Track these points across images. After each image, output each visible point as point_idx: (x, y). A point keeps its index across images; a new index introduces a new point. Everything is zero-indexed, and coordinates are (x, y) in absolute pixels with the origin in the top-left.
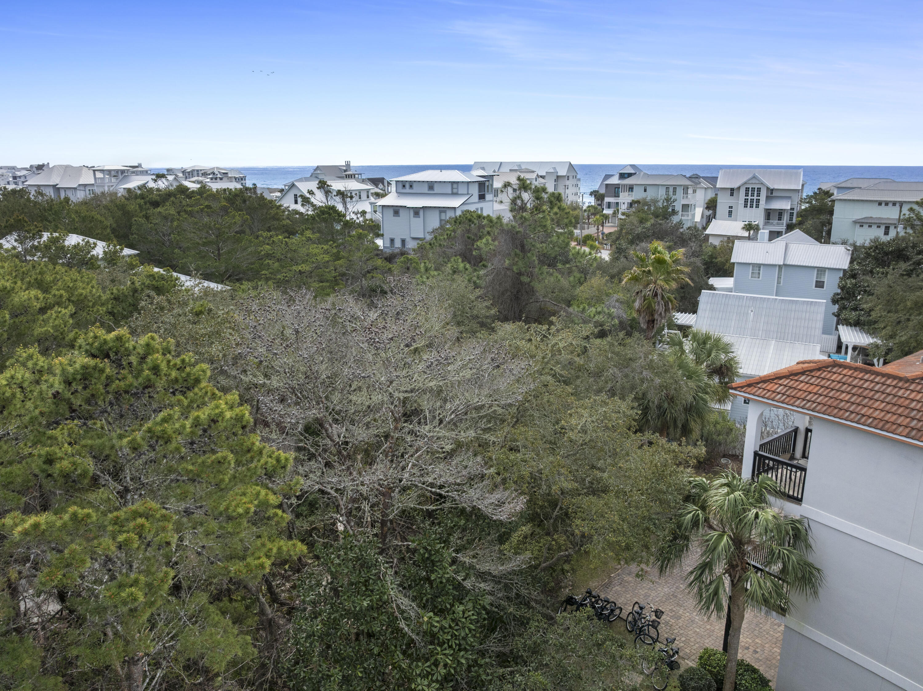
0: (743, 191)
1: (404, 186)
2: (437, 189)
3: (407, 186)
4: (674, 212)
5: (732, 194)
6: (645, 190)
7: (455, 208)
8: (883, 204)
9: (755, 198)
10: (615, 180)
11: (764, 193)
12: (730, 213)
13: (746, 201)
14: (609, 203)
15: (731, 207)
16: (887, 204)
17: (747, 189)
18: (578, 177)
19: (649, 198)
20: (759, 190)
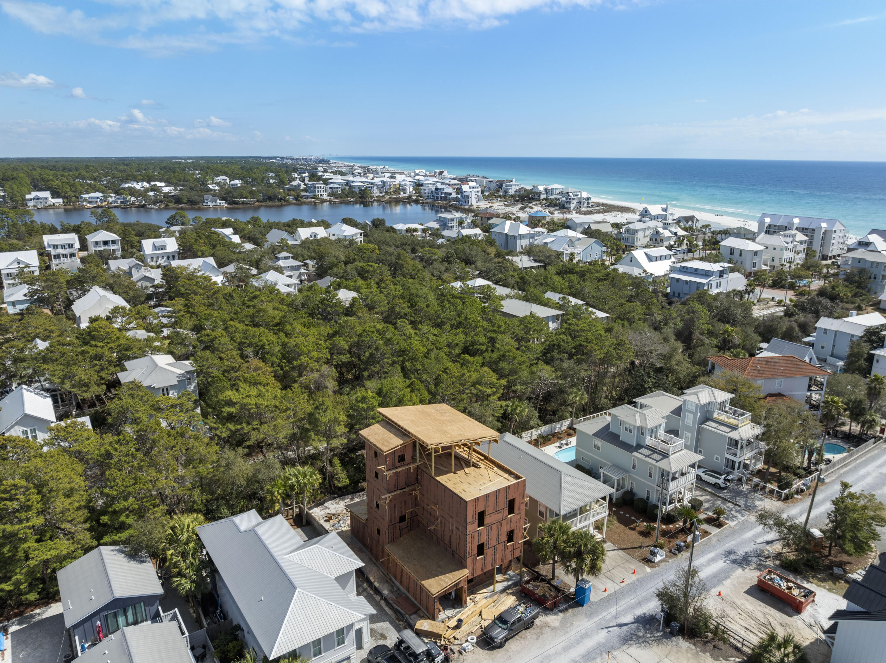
7: (704, 283)
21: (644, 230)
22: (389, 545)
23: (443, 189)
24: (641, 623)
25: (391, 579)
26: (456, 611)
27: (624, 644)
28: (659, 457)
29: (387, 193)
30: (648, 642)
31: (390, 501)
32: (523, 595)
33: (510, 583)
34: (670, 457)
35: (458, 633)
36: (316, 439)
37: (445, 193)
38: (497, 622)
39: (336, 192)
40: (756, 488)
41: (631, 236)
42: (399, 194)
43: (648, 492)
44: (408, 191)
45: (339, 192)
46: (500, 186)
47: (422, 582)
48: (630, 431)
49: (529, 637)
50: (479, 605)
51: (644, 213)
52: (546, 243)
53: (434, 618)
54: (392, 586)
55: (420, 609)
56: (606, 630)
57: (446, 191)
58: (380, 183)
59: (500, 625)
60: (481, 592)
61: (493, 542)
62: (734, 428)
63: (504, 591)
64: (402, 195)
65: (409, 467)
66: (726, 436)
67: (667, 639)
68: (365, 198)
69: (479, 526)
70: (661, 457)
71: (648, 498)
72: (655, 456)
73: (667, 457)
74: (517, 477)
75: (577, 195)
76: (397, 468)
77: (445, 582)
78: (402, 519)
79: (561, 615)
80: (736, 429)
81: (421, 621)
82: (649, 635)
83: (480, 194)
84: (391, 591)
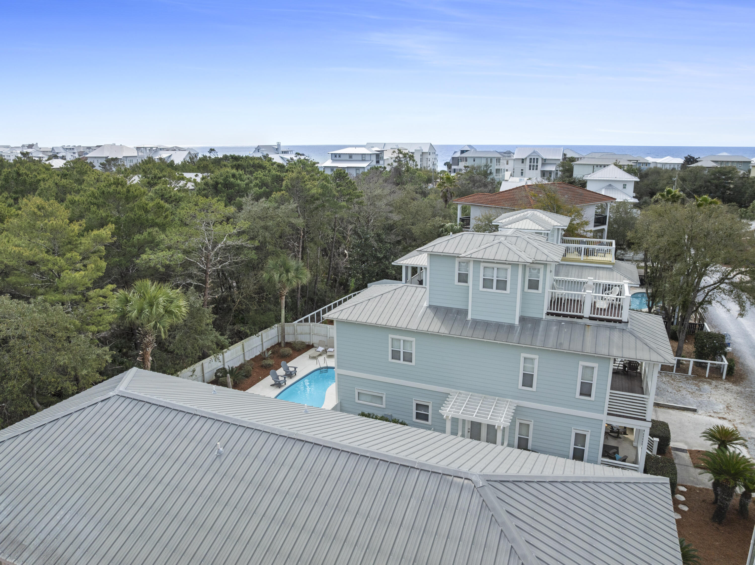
0: (528, 161)
1: (336, 156)
2: (354, 158)
3: (338, 156)
4: (491, 173)
5: (523, 162)
6: (474, 161)
7: (364, 167)
8: (599, 166)
9: (535, 164)
10: (458, 155)
11: (540, 162)
12: (522, 173)
13: (530, 166)
14: (455, 169)
15: (522, 170)
16: (601, 166)
17: (531, 159)
18: (436, 153)
19: (476, 165)
20: (537, 159)
48: (502, 285)
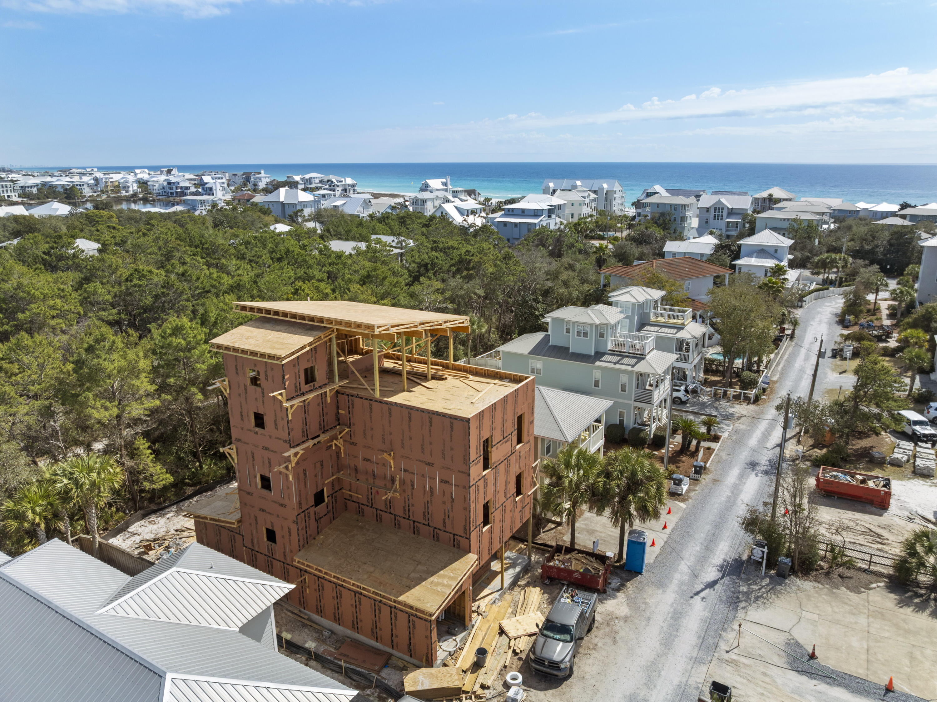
0: (712, 210)
2: (526, 213)
3: (511, 211)
5: (707, 211)
7: (535, 223)
9: (720, 214)
10: (644, 197)
11: (725, 212)
12: (707, 223)
13: (715, 216)
14: (639, 213)
15: (707, 219)
17: (715, 208)
19: (659, 212)
20: (723, 209)
21: (433, 200)
22: (300, 553)
23: (178, 183)
24: (734, 575)
25: (310, 620)
26: (459, 638)
27: (736, 610)
28: (633, 361)
29: (102, 192)
30: (761, 596)
31: (297, 463)
32: (547, 582)
33: (518, 569)
34: (648, 357)
35: (483, 677)
36: (98, 404)
37: (181, 188)
38: (546, 632)
39: (31, 193)
40: (715, 397)
41: (420, 207)
42: (119, 192)
43: (621, 414)
44: (131, 189)
45: (34, 192)
46: (247, 179)
47: (401, 598)
48: (585, 335)
49: (600, 644)
50: (491, 617)
51: (424, 187)
52: (336, 207)
53: (430, 663)
54: (317, 631)
55: (391, 655)
56: (698, 598)
57: (182, 184)
58: (92, 181)
59: (558, 637)
60: (482, 595)
61: (501, 499)
62: (680, 328)
63: (514, 584)
64: (124, 193)
65: (322, 391)
66: (673, 339)
67: (781, 585)
68: (74, 199)
69: (484, 469)
70: (636, 360)
71: (621, 422)
72: (626, 360)
73: (644, 359)
74: (516, 380)
75: (342, 181)
76: (303, 394)
77: (443, 585)
78: (319, 498)
79: (621, 595)
80: (683, 329)
81: (411, 675)
82: (755, 587)
83: (225, 185)
84: (320, 640)
